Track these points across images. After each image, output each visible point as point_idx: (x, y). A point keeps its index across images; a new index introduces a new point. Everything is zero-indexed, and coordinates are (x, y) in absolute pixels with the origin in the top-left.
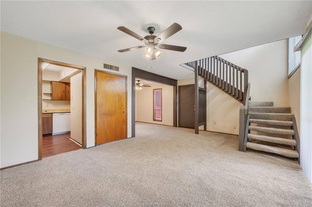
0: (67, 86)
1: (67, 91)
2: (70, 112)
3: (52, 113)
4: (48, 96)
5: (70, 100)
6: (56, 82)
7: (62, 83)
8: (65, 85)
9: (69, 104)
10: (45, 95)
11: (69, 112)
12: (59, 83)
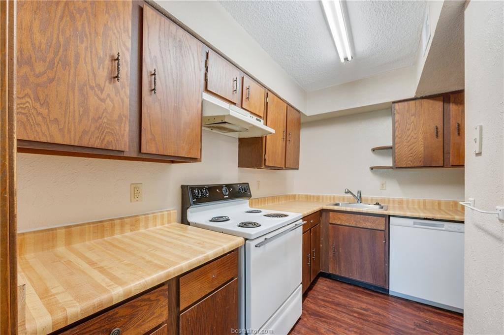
0: (453, 108)
1: (453, 124)
2: (463, 222)
3: (389, 216)
4: (383, 155)
5: (463, 166)
6: (406, 103)
7: (431, 101)
8: (441, 103)
9: (460, 181)
10: (376, 154)
11: (457, 218)
12: (418, 102)
